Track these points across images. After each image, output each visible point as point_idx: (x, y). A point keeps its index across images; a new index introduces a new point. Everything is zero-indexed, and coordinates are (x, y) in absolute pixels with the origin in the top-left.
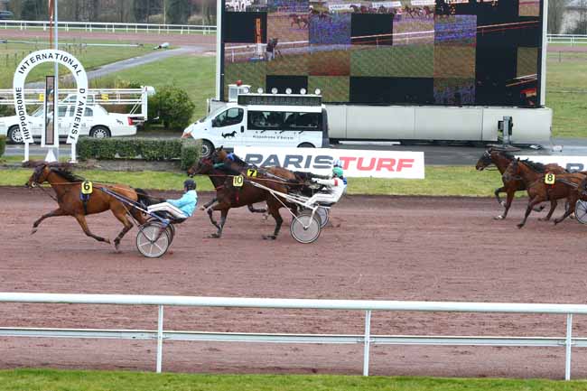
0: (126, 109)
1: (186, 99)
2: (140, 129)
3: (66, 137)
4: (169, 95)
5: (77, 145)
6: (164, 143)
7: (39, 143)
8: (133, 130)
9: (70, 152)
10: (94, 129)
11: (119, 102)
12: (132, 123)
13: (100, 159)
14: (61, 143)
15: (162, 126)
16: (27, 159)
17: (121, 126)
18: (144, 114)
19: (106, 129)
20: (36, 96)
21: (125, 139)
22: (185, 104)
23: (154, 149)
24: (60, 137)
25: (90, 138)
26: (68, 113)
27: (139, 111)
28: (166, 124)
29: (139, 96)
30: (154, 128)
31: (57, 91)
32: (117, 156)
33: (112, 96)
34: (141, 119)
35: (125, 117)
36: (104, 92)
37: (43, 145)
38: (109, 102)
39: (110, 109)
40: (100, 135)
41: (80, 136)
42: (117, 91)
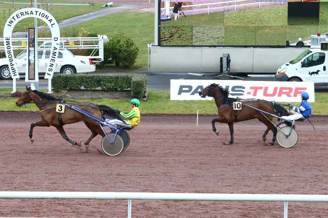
0: (87, 53)
1: (132, 44)
2: (98, 67)
3: (44, 74)
4: (119, 41)
5: (52, 80)
6: (117, 78)
7: (24, 79)
8: (93, 68)
9: (47, 85)
10: (64, 68)
11: (82, 47)
12: (92, 63)
13: (71, 90)
14: (40, 78)
15: (114, 65)
16: (14, 91)
17: (84, 65)
18: (101, 56)
19: (73, 67)
20: (19, 43)
21: (88, 75)
22: (132, 49)
23: (111, 82)
24: (40, 74)
25: (62, 75)
26: (44, 56)
27: (97, 54)
28: (117, 64)
29: (97, 43)
30: (108, 67)
31: (37, 40)
32: (82, 88)
33: (77, 43)
34: (99, 59)
35: (86, 59)
36: (71, 40)
37: (27, 80)
38: (74, 47)
39: (75, 52)
40: (68, 72)
41: (55, 73)
42: (80, 39)
